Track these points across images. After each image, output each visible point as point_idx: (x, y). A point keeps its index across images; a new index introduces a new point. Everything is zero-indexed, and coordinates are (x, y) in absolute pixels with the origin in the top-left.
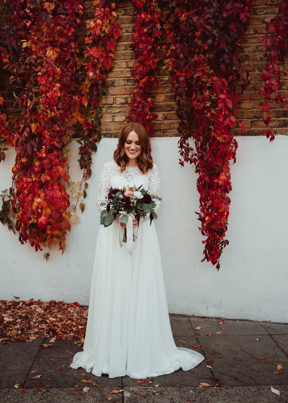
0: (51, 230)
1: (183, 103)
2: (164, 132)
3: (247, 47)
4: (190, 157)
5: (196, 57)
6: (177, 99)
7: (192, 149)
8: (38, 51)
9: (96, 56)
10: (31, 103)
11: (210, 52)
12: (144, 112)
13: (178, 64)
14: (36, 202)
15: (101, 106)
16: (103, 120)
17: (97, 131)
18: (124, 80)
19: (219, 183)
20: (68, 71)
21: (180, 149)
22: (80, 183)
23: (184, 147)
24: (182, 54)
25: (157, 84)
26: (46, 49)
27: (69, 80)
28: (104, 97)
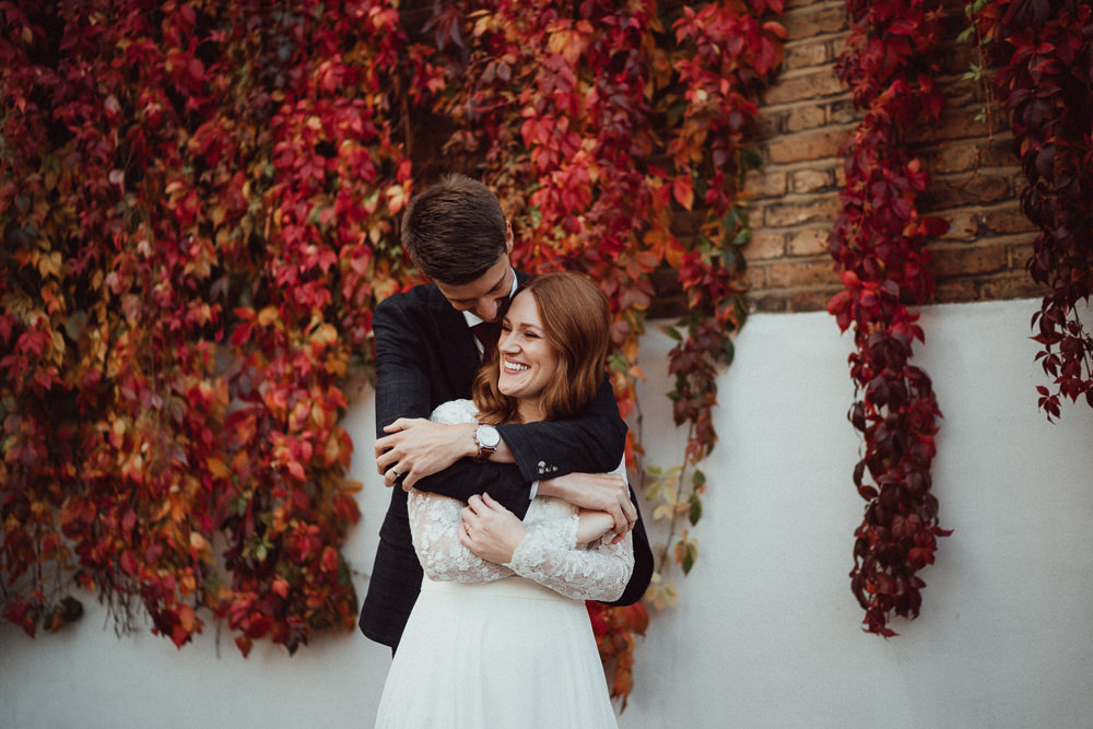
2: (978, 284)
4: (1085, 378)
6: (1024, 151)
8: (524, 39)
9: (717, 35)
12: (892, 211)
15: (742, 203)
16: (751, 255)
17: (733, 291)
18: (822, 107)
20: (617, 92)
21: (1043, 347)
22: (679, 473)
23: (1058, 337)
26: (548, 30)
27: (621, 122)
28: (754, 172)
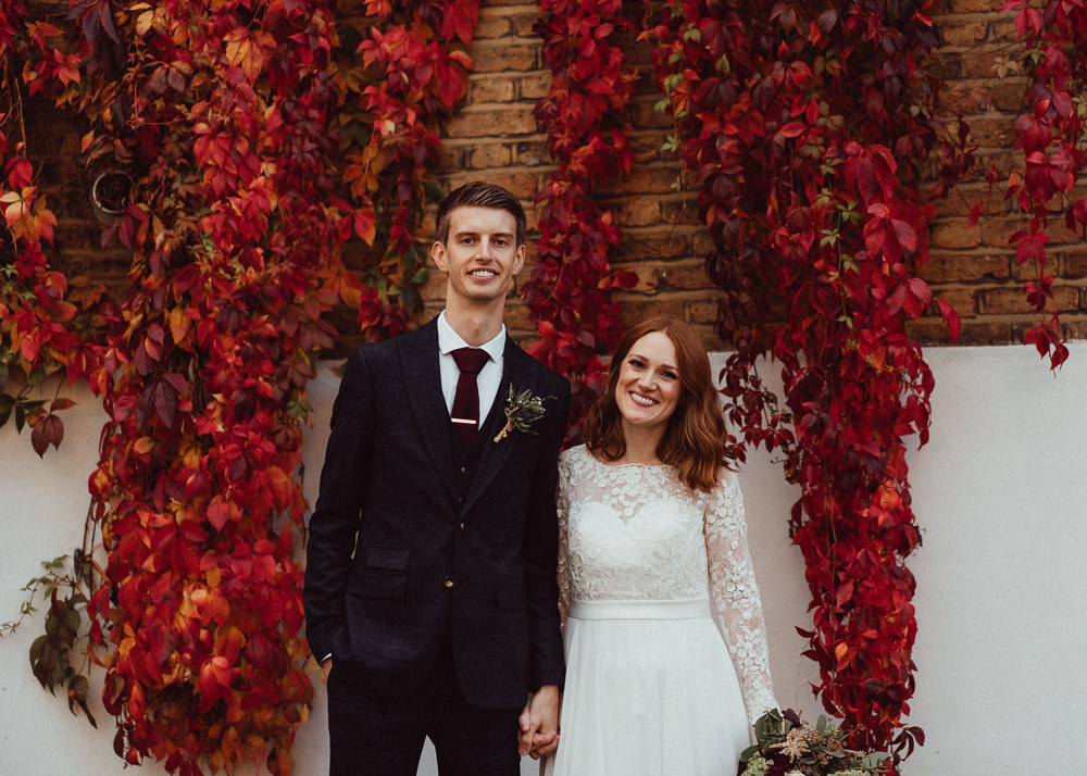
0: (244, 706)
1: (735, 235)
3: (953, 27)
4: (764, 426)
5: (779, 72)
6: (710, 218)
7: (771, 398)
8: (196, 45)
9: (407, 62)
10: (166, 236)
11: (829, 54)
12: (589, 265)
13: (713, 91)
14: (191, 603)
15: (422, 240)
16: (429, 294)
18: (509, 146)
19: (877, 518)
20: (307, 118)
21: (731, 400)
23: (742, 391)
24: (724, 57)
25: (633, 160)
26: (226, 38)
27: (311, 152)
